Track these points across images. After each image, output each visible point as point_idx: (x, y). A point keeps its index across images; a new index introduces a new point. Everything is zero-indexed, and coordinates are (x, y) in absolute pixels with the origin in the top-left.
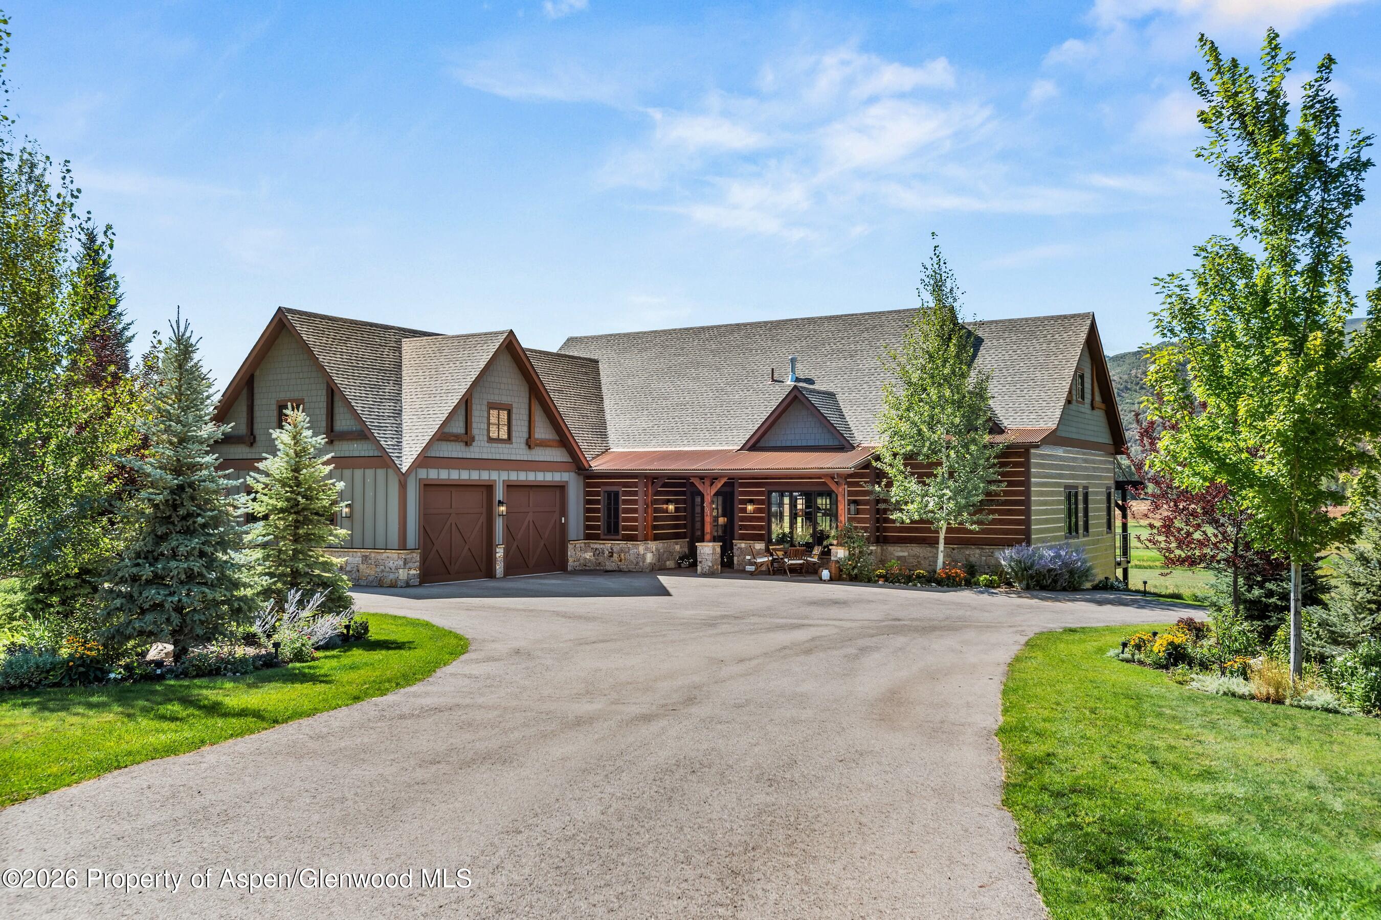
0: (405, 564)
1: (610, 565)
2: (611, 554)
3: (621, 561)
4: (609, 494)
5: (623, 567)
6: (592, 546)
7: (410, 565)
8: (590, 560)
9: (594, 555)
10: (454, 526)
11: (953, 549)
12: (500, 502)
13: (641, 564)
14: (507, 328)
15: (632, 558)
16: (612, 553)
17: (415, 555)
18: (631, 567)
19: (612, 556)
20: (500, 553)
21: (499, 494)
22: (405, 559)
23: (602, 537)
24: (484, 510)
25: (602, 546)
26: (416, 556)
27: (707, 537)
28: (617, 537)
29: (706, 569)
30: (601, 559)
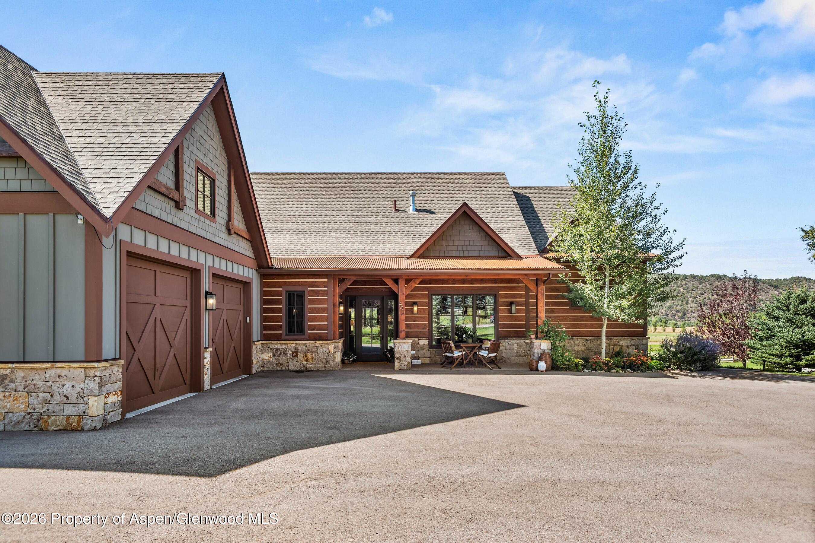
0: (100, 386)
1: (293, 366)
2: (295, 354)
3: (307, 360)
4: (290, 295)
5: (310, 366)
6: (271, 346)
7: (109, 387)
8: (268, 361)
9: (274, 356)
10: (158, 322)
11: (587, 340)
12: (207, 294)
13: (331, 362)
14: (221, 72)
15: (321, 356)
16: (297, 353)
17: (115, 369)
18: (320, 366)
19: (297, 356)
20: (207, 357)
21: (206, 284)
22: (101, 378)
23: (284, 337)
24: (188, 303)
25: (283, 346)
26: (117, 371)
27: (402, 334)
28: (302, 337)
29: (404, 365)
30: (283, 359)
